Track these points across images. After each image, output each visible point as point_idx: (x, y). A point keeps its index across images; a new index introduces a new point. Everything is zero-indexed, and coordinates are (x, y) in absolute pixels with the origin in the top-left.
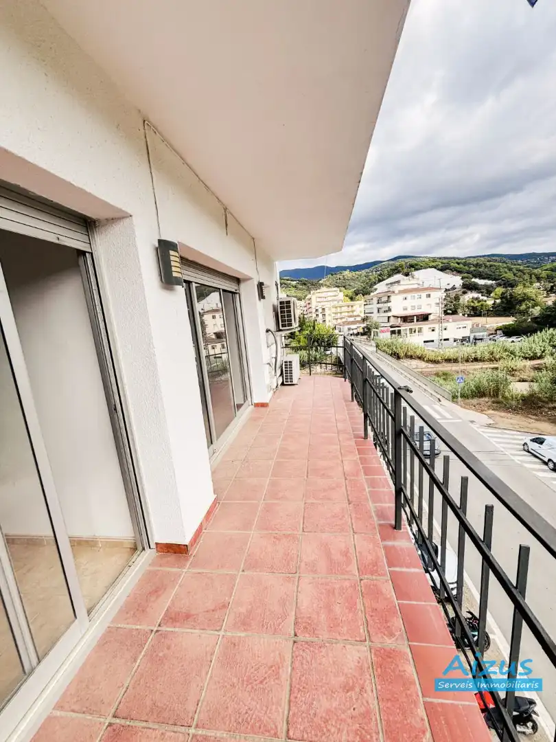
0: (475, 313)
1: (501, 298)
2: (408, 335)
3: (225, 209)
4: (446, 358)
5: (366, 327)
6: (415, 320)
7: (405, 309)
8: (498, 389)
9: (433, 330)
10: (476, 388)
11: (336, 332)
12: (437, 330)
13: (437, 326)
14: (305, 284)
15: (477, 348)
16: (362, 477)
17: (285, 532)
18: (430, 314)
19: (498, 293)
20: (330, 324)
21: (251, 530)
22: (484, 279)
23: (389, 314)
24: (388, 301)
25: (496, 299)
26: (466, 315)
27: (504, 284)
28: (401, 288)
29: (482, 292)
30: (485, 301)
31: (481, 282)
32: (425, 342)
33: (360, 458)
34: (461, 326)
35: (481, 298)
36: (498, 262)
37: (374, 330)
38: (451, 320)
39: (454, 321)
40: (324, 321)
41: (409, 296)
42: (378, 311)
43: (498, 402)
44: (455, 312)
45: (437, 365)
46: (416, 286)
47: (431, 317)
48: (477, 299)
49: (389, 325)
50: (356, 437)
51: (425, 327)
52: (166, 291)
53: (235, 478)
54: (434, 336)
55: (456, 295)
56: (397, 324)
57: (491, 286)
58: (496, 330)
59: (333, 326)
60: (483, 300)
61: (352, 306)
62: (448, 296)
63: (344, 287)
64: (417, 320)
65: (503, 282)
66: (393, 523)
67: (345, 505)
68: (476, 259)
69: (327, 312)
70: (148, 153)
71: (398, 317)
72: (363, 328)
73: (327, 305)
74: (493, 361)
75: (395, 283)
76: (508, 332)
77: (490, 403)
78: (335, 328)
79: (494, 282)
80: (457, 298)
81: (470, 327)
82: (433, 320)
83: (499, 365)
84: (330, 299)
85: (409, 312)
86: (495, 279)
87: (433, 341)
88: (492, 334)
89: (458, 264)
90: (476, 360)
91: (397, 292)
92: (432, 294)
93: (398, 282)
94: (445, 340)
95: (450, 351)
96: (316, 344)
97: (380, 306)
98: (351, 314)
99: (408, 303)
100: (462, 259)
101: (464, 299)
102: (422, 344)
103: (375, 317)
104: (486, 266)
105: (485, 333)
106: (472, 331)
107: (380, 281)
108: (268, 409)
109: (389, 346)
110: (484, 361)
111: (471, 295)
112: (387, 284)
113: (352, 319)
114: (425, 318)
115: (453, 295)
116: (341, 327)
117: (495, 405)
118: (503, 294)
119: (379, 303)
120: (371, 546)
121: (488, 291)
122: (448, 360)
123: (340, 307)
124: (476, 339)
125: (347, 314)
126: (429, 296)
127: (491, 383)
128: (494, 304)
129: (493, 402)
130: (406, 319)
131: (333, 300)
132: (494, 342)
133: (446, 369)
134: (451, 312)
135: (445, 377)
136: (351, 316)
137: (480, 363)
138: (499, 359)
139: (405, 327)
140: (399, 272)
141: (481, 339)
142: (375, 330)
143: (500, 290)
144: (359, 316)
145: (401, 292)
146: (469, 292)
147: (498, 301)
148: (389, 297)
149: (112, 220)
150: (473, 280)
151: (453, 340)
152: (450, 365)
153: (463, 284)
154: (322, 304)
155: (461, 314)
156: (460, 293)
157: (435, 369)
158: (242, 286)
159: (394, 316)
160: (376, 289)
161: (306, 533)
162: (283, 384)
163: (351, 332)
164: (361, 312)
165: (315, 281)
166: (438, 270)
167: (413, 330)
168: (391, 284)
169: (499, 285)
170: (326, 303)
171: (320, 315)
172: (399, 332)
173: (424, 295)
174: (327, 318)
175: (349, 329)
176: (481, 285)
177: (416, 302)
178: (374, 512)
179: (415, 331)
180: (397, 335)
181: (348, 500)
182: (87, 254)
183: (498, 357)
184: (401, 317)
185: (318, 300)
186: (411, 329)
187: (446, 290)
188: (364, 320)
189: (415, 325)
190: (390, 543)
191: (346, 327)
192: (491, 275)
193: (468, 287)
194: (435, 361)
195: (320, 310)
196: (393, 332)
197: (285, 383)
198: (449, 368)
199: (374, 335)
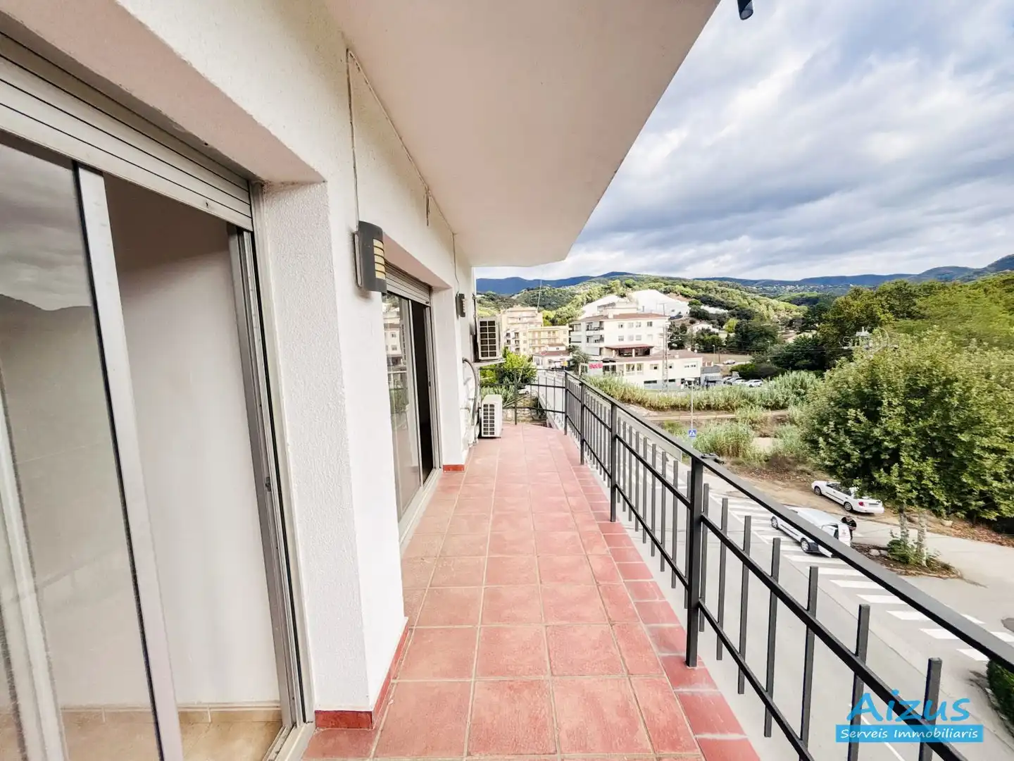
0: (705, 349)
1: (736, 332)
2: (625, 372)
3: (428, 190)
4: (672, 404)
5: (571, 360)
6: (634, 354)
7: (621, 339)
8: (738, 447)
9: (656, 368)
10: (712, 445)
11: (533, 364)
12: (660, 367)
13: (660, 363)
14: (493, 299)
15: (709, 392)
16: (621, 581)
17: (525, 678)
18: (652, 347)
19: (731, 325)
20: (525, 353)
21: (470, 677)
22: (715, 306)
23: (602, 345)
24: (600, 328)
25: (730, 332)
26: (696, 351)
27: (738, 315)
28: (617, 312)
29: (713, 323)
30: (717, 334)
31: (712, 310)
32: (646, 382)
33: (612, 551)
34: (690, 364)
35: (713, 330)
36: (731, 287)
37: (581, 364)
38: (677, 356)
39: (680, 357)
40: (518, 349)
41: (626, 323)
42: (588, 339)
43: (739, 464)
44: (681, 346)
45: (661, 413)
46: (634, 311)
47: (653, 352)
48: (708, 330)
49: (600, 358)
50: (600, 517)
51: (646, 363)
52: (360, 298)
53: (431, 586)
54: (657, 375)
55: (683, 324)
56: (612, 358)
57: (724, 316)
58: (731, 371)
59: (528, 357)
60: (714, 333)
61: (554, 332)
62: (673, 325)
63: (544, 306)
64: (636, 354)
65: (736, 312)
66: (684, 654)
67: (607, 627)
68: (705, 282)
69: (521, 338)
70: (350, 95)
71: (612, 349)
72: (569, 362)
73: (520, 329)
74: (728, 410)
75: (609, 305)
76: (746, 374)
77: (729, 464)
78: (532, 358)
79: (726, 311)
80: (684, 328)
81: (700, 365)
82: (655, 355)
83: (738, 414)
84: (525, 320)
85: (626, 343)
86: (728, 308)
87: (655, 382)
88: (727, 376)
89: (685, 286)
90: (708, 407)
91: (611, 316)
92: (655, 322)
93: (613, 304)
94: (670, 381)
95: (678, 395)
96: (506, 379)
97: (591, 333)
98: (552, 341)
99: (626, 332)
100: (689, 281)
101: (692, 330)
102: (642, 385)
103: (584, 348)
104: (717, 292)
105: (718, 375)
106: (703, 371)
107: (589, 301)
108: (464, 474)
109: (601, 386)
110: (718, 409)
111: (700, 326)
112: (599, 307)
113: (554, 349)
114: (646, 352)
115: (678, 325)
116: (540, 358)
117: (735, 467)
118: (738, 326)
119: (588, 330)
120: (660, 696)
121: (721, 322)
122: (675, 407)
123: (539, 332)
124: (708, 382)
125: (547, 342)
126: (650, 324)
127: (730, 439)
128: (727, 338)
129: (733, 463)
130: (621, 352)
131: (531, 323)
132: (729, 386)
133: (672, 418)
134: (676, 345)
135: (671, 429)
136: (551, 345)
137: (714, 412)
138: (737, 407)
139: (621, 363)
140: (612, 292)
141: (714, 382)
142: (585, 364)
143: (733, 322)
144: (562, 345)
145: (616, 317)
146: (698, 322)
147: (732, 335)
148: (601, 323)
149: (293, 185)
150: (703, 307)
151: (680, 381)
152: (676, 413)
153: (691, 312)
154: (516, 326)
155: (689, 349)
156: (687, 322)
157: (658, 419)
158: (434, 297)
159: (607, 348)
160: (583, 312)
161: (558, 678)
162: (480, 437)
163: (553, 365)
164: (565, 340)
165: (505, 296)
166: (661, 292)
167: (631, 368)
168: (605, 306)
169: (733, 315)
170: (520, 325)
171: (513, 342)
172: (614, 368)
173: (644, 322)
174: (522, 346)
175: (550, 362)
176: (712, 314)
177: (635, 332)
178: (651, 637)
179: (633, 368)
180: (611, 372)
181: (609, 619)
182: (245, 233)
183: (734, 404)
184: (616, 350)
185: (511, 321)
186: (628, 366)
187: (672, 318)
188: (570, 350)
189: (635, 361)
190: (685, 690)
191: (547, 359)
192: (722, 302)
193: (698, 316)
194: (658, 408)
195: (512, 335)
196: (606, 368)
197: (483, 435)
198: (677, 418)
199: (582, 371)
